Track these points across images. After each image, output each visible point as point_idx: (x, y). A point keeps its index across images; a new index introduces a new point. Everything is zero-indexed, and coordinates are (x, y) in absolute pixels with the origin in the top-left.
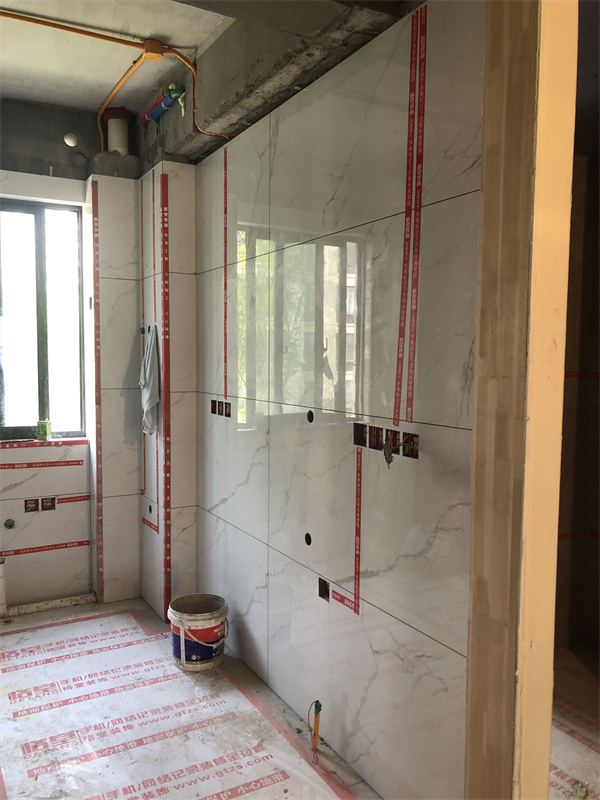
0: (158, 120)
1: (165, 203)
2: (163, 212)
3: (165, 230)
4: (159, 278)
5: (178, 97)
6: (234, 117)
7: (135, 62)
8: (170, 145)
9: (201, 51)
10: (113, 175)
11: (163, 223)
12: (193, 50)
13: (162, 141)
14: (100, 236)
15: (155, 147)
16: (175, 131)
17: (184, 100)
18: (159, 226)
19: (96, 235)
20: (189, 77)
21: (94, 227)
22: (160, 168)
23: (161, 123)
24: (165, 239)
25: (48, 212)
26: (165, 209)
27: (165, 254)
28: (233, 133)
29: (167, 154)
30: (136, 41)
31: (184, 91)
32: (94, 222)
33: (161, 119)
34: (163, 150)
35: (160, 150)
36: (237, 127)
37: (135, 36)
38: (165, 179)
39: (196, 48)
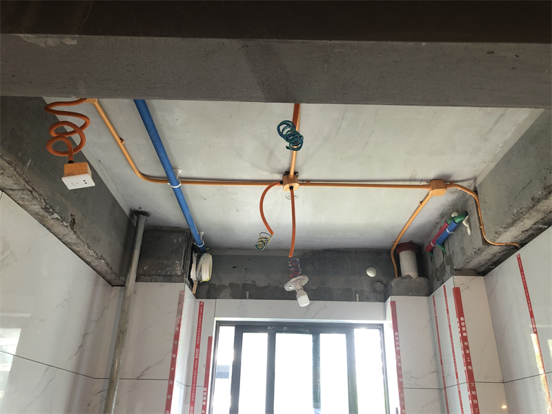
0: (443, 245)
1: (460, 313)
2: (460, 322)
3: (464, 339)
4: (465, 388)
5: (462, 221)
6: (528, 223)
7: (421, 202)
8: (458, 262)
9: (479, 180)
10: (408, 295)
11: (462, 332)
12: (472, 181)
13: (449, 261)
14: (401, 348)
15: (443, 267)
16: (462, 249)
17: (468, 221)
18: (457, 336)
19: (398, 348)
20: (471, 203)
21: (395, 341)
22: (451, 283)
23: (446, 246)
24: (466, 348)
25: (356, 331)
26: (462, 319)
27: (468, 363)
28: (526, 239)
29: (455, 270)
30: (422, 184)
31: (467, 214)
32: (395, 336)
33: (446, 243)
34: (452, 268)
35: (448, 268)
36: (531, 232)
37: (422, 180)
38: (457, 292)
39: (475, 179)
